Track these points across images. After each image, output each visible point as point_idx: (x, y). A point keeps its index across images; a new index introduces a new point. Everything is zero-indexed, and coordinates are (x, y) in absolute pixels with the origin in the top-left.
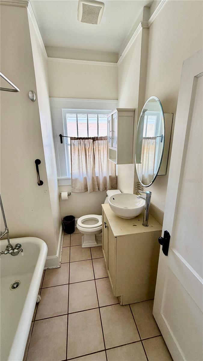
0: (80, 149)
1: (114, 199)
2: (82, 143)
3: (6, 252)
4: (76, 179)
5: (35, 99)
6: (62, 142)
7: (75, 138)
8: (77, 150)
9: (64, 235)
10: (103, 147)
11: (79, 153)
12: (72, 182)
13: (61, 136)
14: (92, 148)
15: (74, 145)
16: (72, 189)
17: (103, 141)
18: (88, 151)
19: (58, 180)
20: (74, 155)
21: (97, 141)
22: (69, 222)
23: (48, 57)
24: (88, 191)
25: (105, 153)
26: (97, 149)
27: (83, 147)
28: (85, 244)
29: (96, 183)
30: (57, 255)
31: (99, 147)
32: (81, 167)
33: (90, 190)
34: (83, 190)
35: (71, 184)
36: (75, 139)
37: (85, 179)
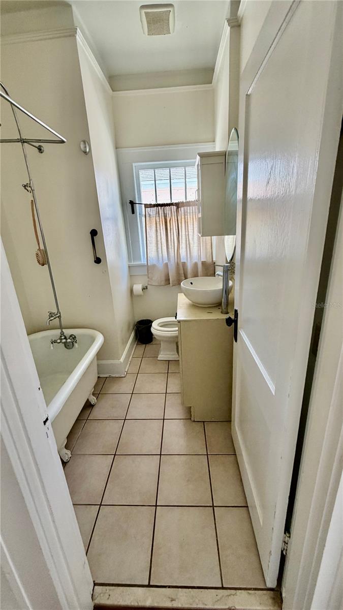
0: (158, 220)
1: (192, 283)
2: (160, 212)
3: (59, 341)
4: (154, 266)
5: (88, 150)
6: (133, 212)
7: (151, 205)
8: (155, 223)
9: (137, 344)
10: (191, 217)
11: (156, 227)
12: (148, 269)
13: (132, 203)
14: (176, 218)
15: (150, 215)
16: (148, 281)
17: (191, 207)
18: (170, 223)
19: (129, 267)
20: (151, 230)
21: (182, 209)
22: (144, 326)
23: (113, 91)
24: (169, 284)
25: (195, 226)
26: (183, 220)
27: (163, 218)
28: (162, 356)
29: (182, 272)
30: (122, 360)
31: (186, 217)
32: (160, 247)
33: (173, 281)
34: (163, 283)
35: (147, 274)
36: (151, 207)
37: (166, 265)
